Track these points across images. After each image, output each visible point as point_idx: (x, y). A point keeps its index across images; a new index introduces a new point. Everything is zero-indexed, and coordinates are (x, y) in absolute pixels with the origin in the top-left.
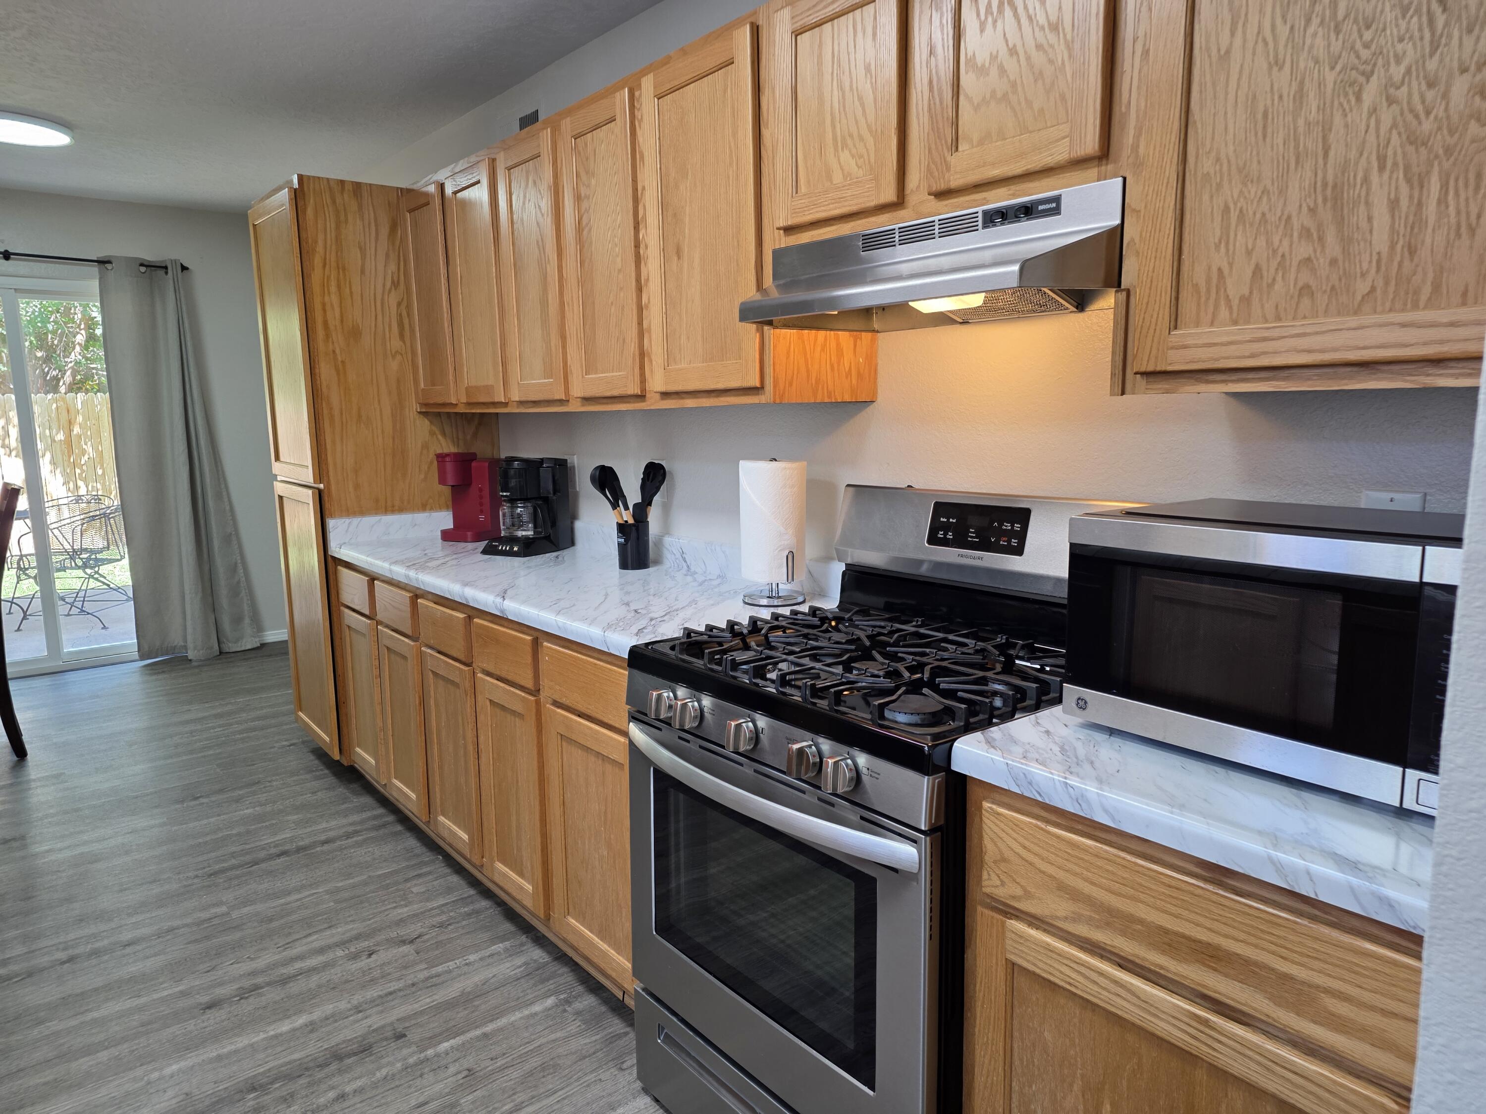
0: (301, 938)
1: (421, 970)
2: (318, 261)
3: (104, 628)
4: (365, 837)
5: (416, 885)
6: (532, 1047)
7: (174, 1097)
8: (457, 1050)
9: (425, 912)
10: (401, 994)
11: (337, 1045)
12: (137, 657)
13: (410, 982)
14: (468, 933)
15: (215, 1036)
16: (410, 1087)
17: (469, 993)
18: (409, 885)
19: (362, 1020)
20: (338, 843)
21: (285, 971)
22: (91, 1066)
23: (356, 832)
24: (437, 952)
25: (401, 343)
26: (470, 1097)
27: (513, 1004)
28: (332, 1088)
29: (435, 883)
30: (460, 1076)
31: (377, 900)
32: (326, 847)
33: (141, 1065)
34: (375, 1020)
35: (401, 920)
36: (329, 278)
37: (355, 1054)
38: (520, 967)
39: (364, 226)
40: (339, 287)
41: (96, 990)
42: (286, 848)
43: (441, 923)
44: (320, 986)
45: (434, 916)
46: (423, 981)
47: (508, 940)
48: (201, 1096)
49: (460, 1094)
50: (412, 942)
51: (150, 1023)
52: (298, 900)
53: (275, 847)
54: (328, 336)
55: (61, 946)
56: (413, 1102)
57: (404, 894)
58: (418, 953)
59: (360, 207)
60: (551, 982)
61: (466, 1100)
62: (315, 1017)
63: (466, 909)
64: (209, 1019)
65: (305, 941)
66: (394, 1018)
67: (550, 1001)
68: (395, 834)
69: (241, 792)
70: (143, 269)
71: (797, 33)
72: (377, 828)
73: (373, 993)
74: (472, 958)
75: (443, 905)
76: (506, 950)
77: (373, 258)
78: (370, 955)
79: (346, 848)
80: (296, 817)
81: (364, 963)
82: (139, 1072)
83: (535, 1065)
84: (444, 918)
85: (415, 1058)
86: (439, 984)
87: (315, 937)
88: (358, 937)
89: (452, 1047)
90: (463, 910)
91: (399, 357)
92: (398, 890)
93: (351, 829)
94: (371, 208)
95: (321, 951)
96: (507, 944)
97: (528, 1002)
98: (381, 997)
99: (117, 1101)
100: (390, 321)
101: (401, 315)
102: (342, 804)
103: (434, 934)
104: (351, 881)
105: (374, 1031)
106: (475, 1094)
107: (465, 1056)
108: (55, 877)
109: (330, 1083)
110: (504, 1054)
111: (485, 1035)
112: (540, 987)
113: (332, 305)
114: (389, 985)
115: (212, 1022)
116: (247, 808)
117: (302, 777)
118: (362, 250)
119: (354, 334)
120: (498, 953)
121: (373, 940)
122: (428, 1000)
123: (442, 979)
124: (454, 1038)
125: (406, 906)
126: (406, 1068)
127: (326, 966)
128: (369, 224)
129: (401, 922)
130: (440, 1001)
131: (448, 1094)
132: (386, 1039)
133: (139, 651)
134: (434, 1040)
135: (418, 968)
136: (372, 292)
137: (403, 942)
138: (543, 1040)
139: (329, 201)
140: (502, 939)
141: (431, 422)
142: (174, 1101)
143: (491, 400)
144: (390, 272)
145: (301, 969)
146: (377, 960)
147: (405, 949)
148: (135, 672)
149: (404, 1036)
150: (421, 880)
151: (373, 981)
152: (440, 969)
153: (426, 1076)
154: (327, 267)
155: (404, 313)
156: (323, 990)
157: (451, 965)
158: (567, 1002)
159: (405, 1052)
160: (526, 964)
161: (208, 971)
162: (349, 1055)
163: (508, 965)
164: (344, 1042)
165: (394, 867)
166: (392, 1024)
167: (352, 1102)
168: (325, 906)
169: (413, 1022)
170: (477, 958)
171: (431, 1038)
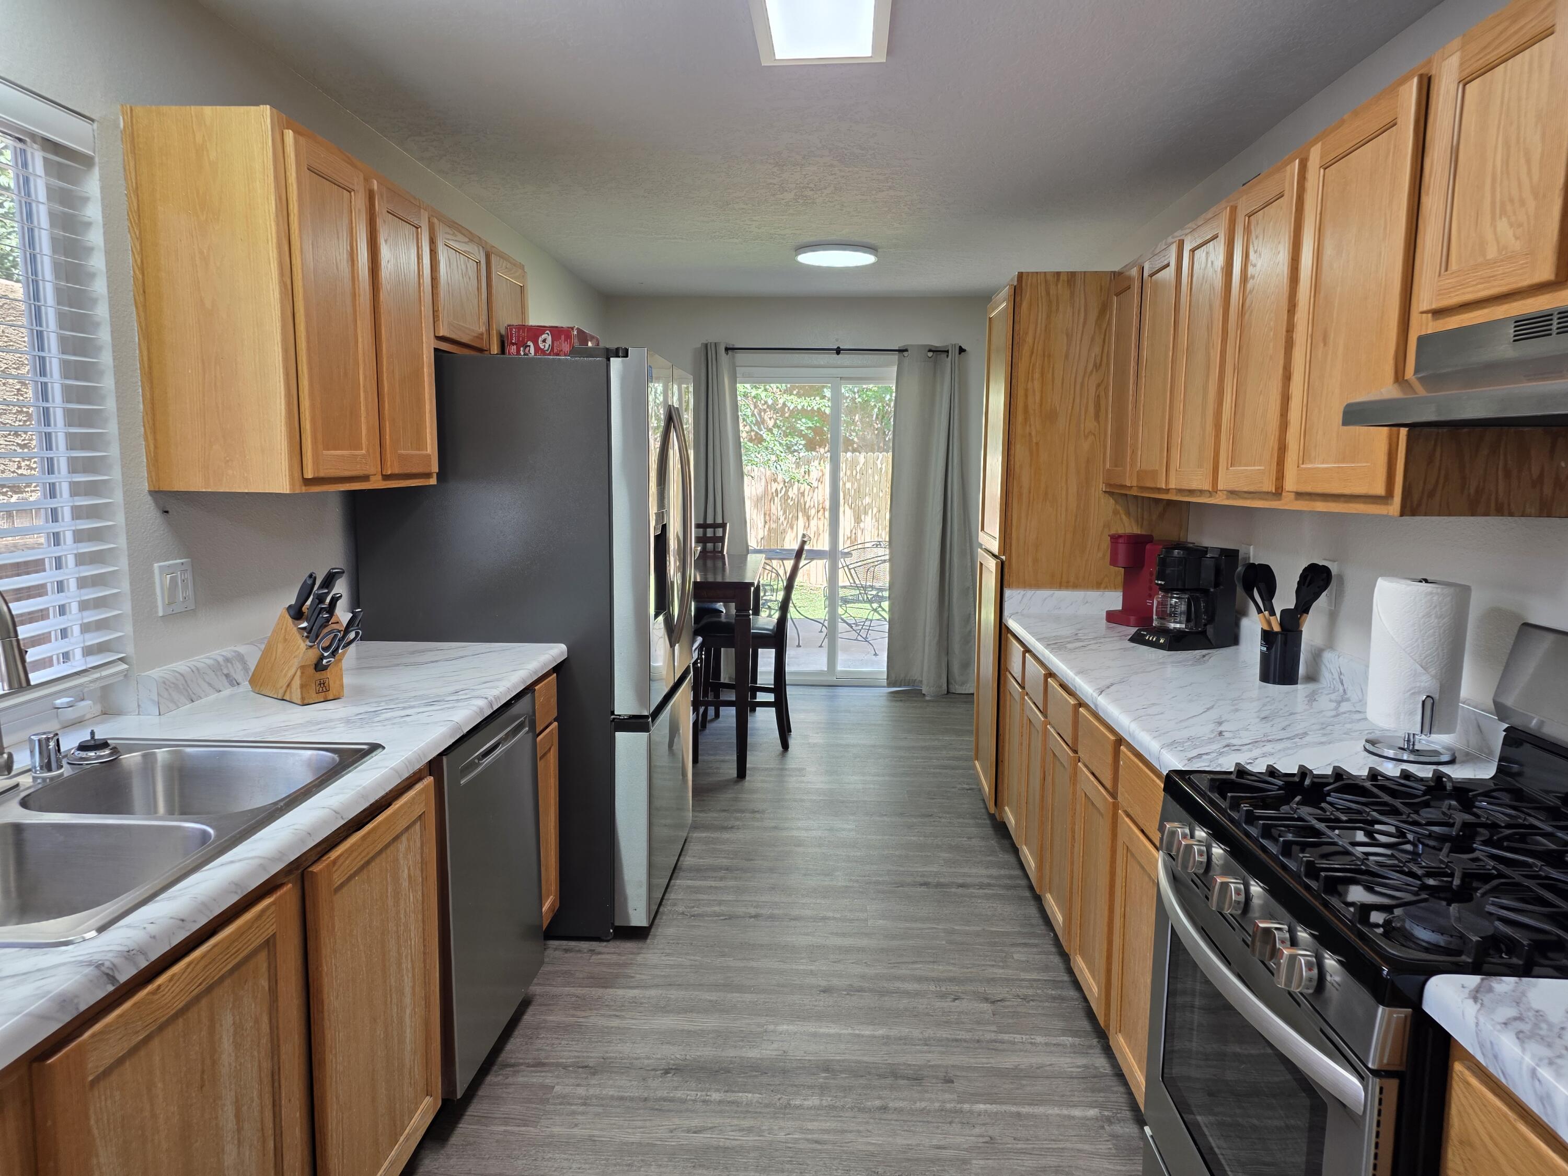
0: (909, 963)
1: (990, 1031)
2: (1026, 350)
3: (876, 654)
4: (994, 892)
5: (1019, 952)
6: (1056, 1146)
7: (776, 1050)
8: (989, 1116)
9: (1016, 980)
10: (965, 1044)
11: (898, 1064)
12: (886, 685)
13: (977, 1038)
14: (1044, 1015)
15: (820, 1017)
16: (938, 1127)
17: (1022, 1070)
18: (1013, 949)
19: (926, 1052)
20: (971, 890)
21: (886, 985)
22: (738, 1001)
23: (989, 885)
24: (1010, 1021)
25: (1096, 424)
26: (982, 1162)
27: (1056, 1098)
28: (880, 1098)
29: (1036, 957)
30: (981, 1140)
31: (981, 954)
32: (960, 890)
33: (766, 1016)
34: (934, 1058)
35: (993, 979)
36: (1034, 365)
37: (908, 1079)
38: (1078, 1067)
39: (1073, 313)
40: (1042, 374)
41: (762, 945)
42: (930, 880)
43: (1026, 996)
44: (906, 1009)
45: (1022, 987)
46: (988, 1042)
47: (1080, 1037)
48: (792, 1058)
49: (974, 1155)
50: (993, 1002)
51: (783, 986)
52: (920, 929)
53: (921, 876)
54: (1026, 420)
55: (755, 904)
56: (935, 1142)
57: (1005, 957)
58: (994, 1015)
59: (1072, 294)
60: (1102, 1094)
61: (978, 1163)
62: (892, 1034)
63: (1053, 992)
64: (820, 1000)
65: (911, 966)
66: (951, 1063)
67: (1092, 1112)
68: (1021, 898)
69: (915, 820)
70: (930, 354)
71: (1465, 82)
72: (1008, 887)
73: (944, 1033)
74: (1039, 1039)
75: (1035, 980)
76: (1073, 1045)
77: (1078, 342)
78: (955, 1000)
79: (975, 897)
80: (947, 855)
81: (947, 1004)
82: (762, 1020)
83: (1052, 1164)
84: (1030, 992)
85: (952, 1105)
86: (1000, 1050)
87: (919, 966)
88: (952, 980)
89: (986, 1111)
90: (1050, 992)
91: (1091, 438)
92: (1002, 951)
93: (986, 881)
94: (1082, 296)
95: (919, 979)
96: (1077, 1040)
97: (1071, 1104)
98: (948, 1039)
99: (742, 1035)
100: (1087, 402)
101: (1099, 396)
102: (989, 856)
103: (1015, 1003)
104: (967, 928)
105: (932, 1066)
106: (987, 1161)
107: (993, 1124)
108: (770, 849)
109: (881, 1093)
110: (1028, 1140)
111: (1019, 1115)
112: (1089, 1094)
113: (1034, 391)
114: (958, 1032)
115: (822, 1003)
116: (914, 836)
117: (966, 821)
118: (1069, 336)
119: (1050, 417)
120: (1064, 1046)
121: (962, 988)
122: (984, 1060)
123: (1005, 1046)
124: (992, 1104)
125: (1003, 968)
126: (942, 1110)
127: (917, 994)
128: (1079, 311)
129: (992, 981)
130: (994, 1065)
131: (965, 1150)
132: (937, 1077)
133: (887, 679)
134: (975, 1097)
135: (988, 1028)
136: (1073, 376)
137: (986, 1000)
138: (1069, 1145)
139: (1044, 293)
140: (1075, 1034)
141: (1116, 502)
142: (775, 1053)
143: (1155, 486)
144: (1093, 355)
145: (898, 988)
146: (958, 1007)
147: (986, 1006)
148: (880, 696)
149: (952, 1082)
150: (1026, 949)
151: (948, 1023)
152: (1006, 1037)
153: (954, 1125)
154: (1034, 355)
155: (1102, 393)
156: (907, 1013)
157: (1018, 1038)
158: (1109, 1120)
159: (947, 1096)
160: (1086, 1067)
161: (835, 962)
162: (903, 1077)
163: (1068, 1060)
164: (905, 1064)
165: (1008, 929)
166: (947, 1067)
167: (889, 1117)
168: (938, 942)
169: (964, 1074)
170: (1043, 1042)
171: (972, 1094)
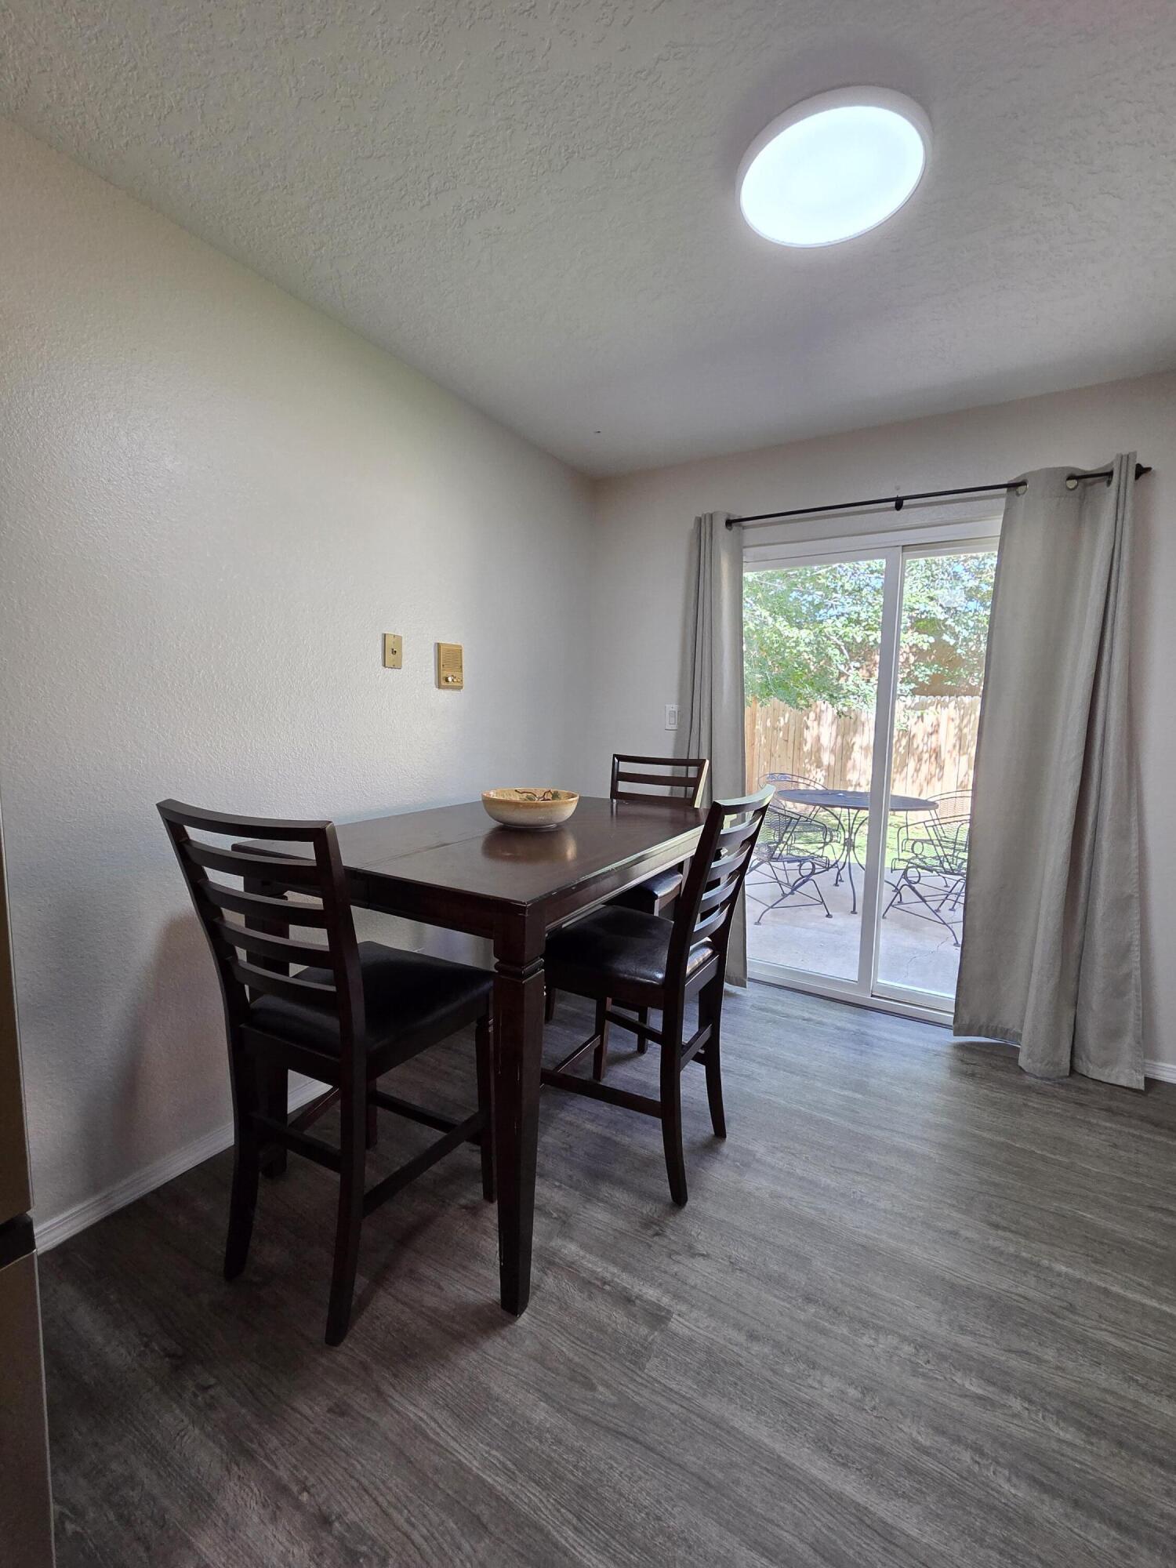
12: (950, 1024)
70: (1072, 484)
